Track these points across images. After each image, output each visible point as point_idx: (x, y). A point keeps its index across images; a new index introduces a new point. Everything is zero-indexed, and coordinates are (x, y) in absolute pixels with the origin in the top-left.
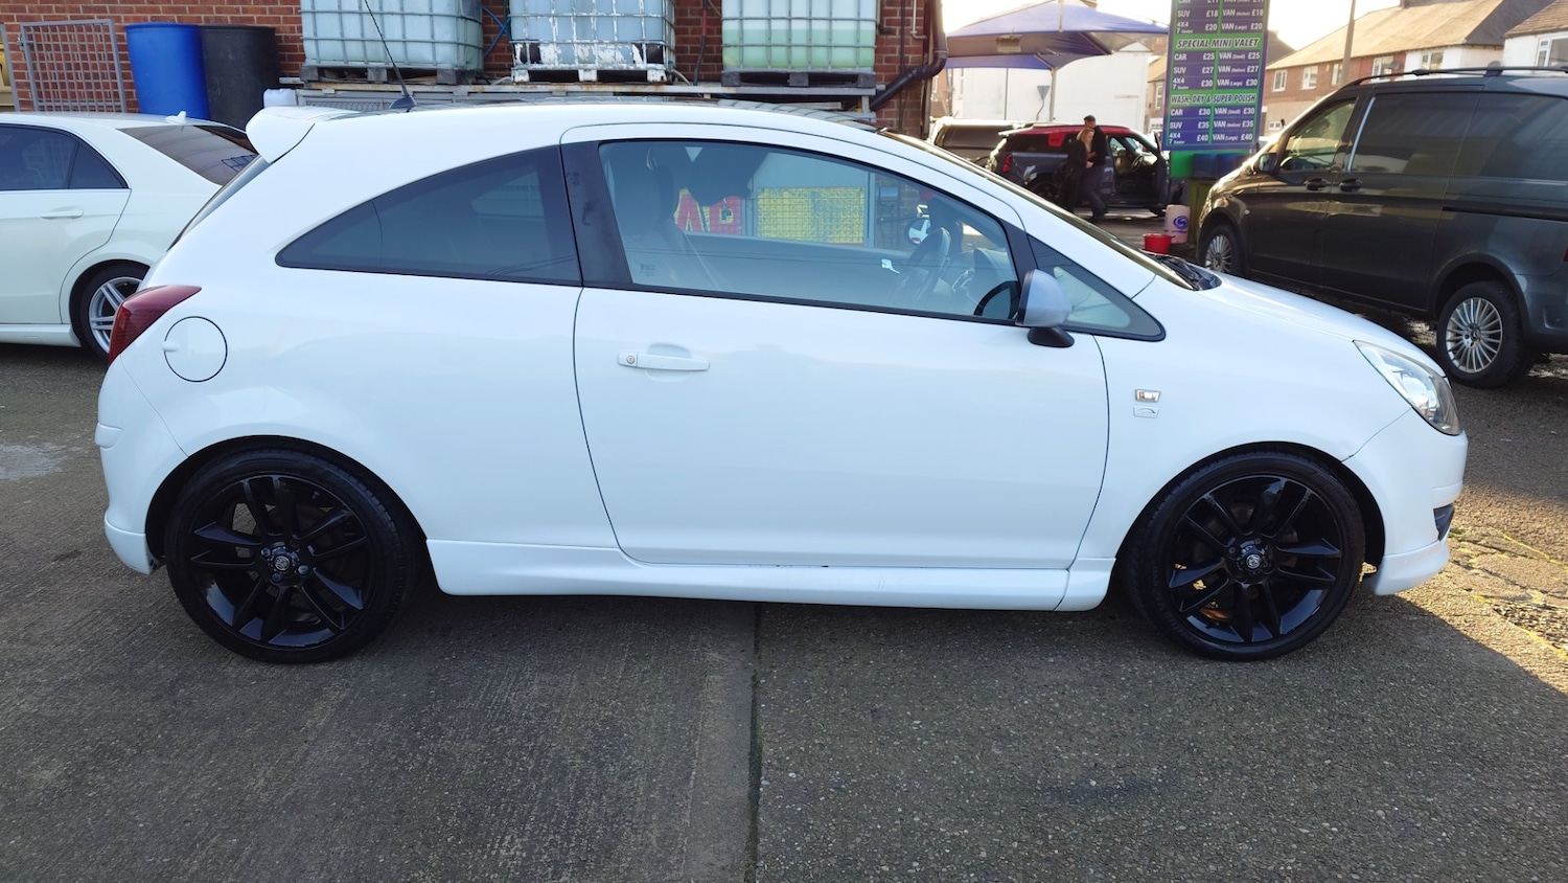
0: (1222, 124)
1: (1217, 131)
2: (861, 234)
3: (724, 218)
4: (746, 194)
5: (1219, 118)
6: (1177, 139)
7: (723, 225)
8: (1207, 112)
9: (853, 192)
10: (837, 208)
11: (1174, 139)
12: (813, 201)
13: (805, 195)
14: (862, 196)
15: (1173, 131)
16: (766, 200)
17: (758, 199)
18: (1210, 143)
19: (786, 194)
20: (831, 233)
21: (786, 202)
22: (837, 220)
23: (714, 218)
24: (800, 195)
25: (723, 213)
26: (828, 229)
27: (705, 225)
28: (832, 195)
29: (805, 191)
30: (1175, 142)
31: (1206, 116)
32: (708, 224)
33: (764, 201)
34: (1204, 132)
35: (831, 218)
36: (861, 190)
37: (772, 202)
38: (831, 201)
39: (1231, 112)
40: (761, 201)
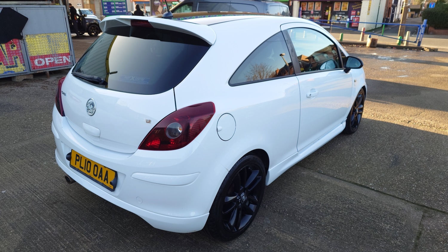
0: (117, 7)
1: (117, 9)
2: (68, 50)
3: (12, 48)
4: (21, 38)
5: (117, 5)
6: (107, 12)
7: (12, 51)
8: (113, 3)
9: (63, 35)
10: (57, 41)
11: (106, 12)
12: (48, 39)
13: (45, 37)
14: (66, 36)
15: (105, 9)
16: (29, 40)
17: (26, 39)
18: (116, 13)
19: (37, 37)
20: (57, 50)
21: (38, 40)
22: (58, 45)
23: (8, 48)
24: (42, 37)
25: (11, 46)
26: (55, 48)
27: (4, 52)
28: (55, 36)
29: (44, 35)
30: (106, 13)
31: (113, 5)
32: (5, 51)
33: (28, 40)
34: (113, 9)
35: (56, 45)
36: (65, 33)
37: (32, 40)
38: (55, 38)
39: (119, 4)
40: (27, 40)
